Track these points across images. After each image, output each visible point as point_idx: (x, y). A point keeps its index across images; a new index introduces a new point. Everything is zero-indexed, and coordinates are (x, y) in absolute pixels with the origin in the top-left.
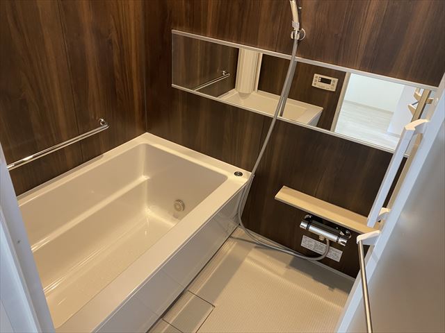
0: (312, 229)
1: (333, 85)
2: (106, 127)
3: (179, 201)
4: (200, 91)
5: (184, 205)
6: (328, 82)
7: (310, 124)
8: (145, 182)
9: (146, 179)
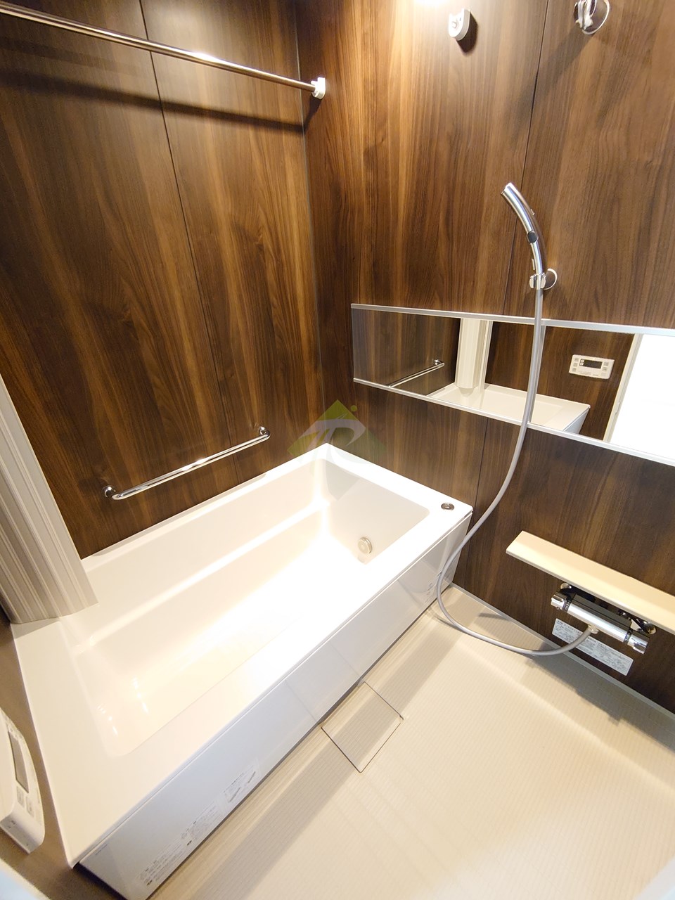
0: (574, 610)
1: (605, 369)
2: (265, 438)
3: (365, 539)
4: (401, 387)
5: (371, 546)
6: (597, 365)
7: (568, 430)
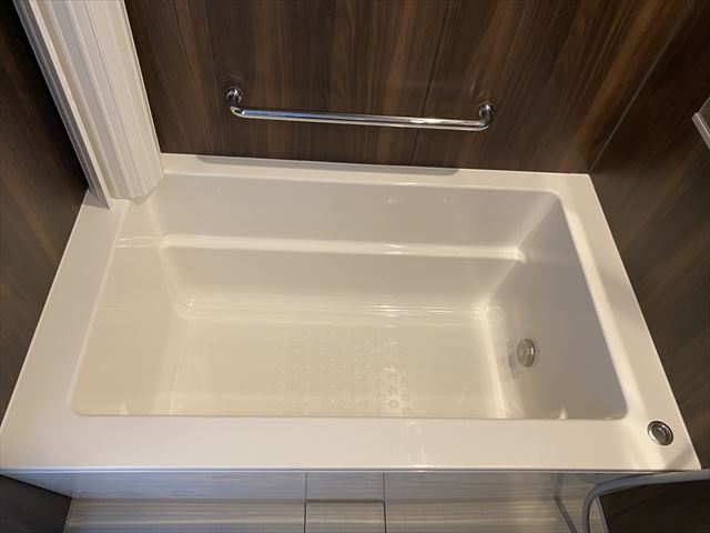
8: (510, 261)
9: (517, 258)
